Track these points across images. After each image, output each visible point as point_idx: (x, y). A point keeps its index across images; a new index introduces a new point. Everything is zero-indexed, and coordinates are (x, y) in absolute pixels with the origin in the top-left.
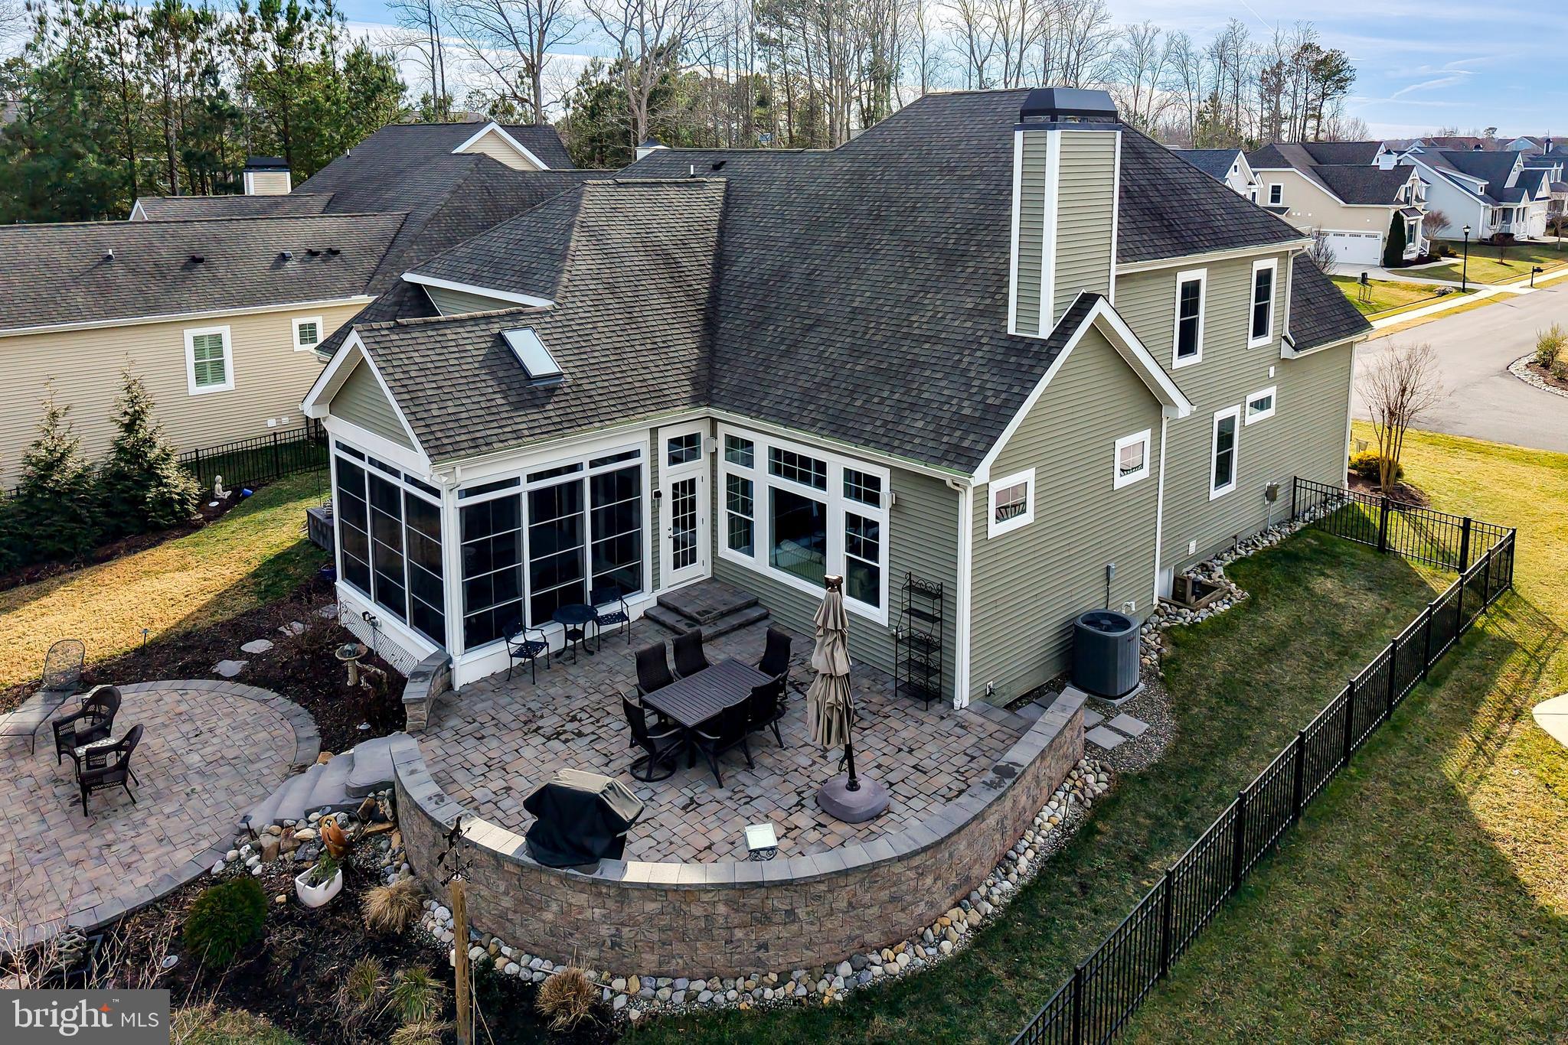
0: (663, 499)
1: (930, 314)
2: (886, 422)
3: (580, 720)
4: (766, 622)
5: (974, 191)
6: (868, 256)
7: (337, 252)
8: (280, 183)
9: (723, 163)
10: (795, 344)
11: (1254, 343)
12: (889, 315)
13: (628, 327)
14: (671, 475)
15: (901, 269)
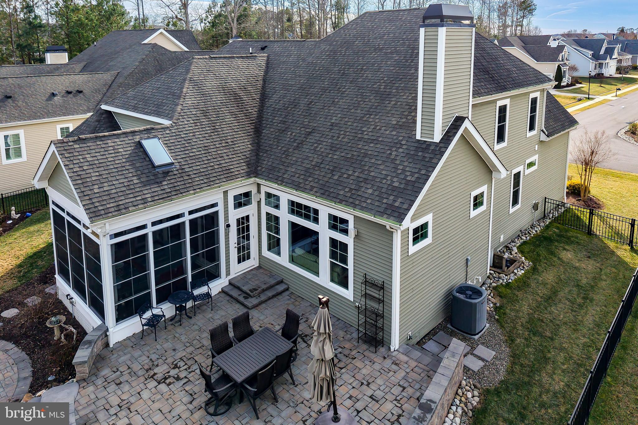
0: (231, 228)
1: (373, 127)
2: (351, 189)
3: (179, 368)
4: (287, 293)
5: (393, 60)
6: (339, 94)
7: (80, 92)
8: (62, 58)
9: (266, 47)
10: (302, 143)
11: (530, 134)
12: (351, 127)
13: (212, 134)
14: (235, 214)
15: (356, 102)
